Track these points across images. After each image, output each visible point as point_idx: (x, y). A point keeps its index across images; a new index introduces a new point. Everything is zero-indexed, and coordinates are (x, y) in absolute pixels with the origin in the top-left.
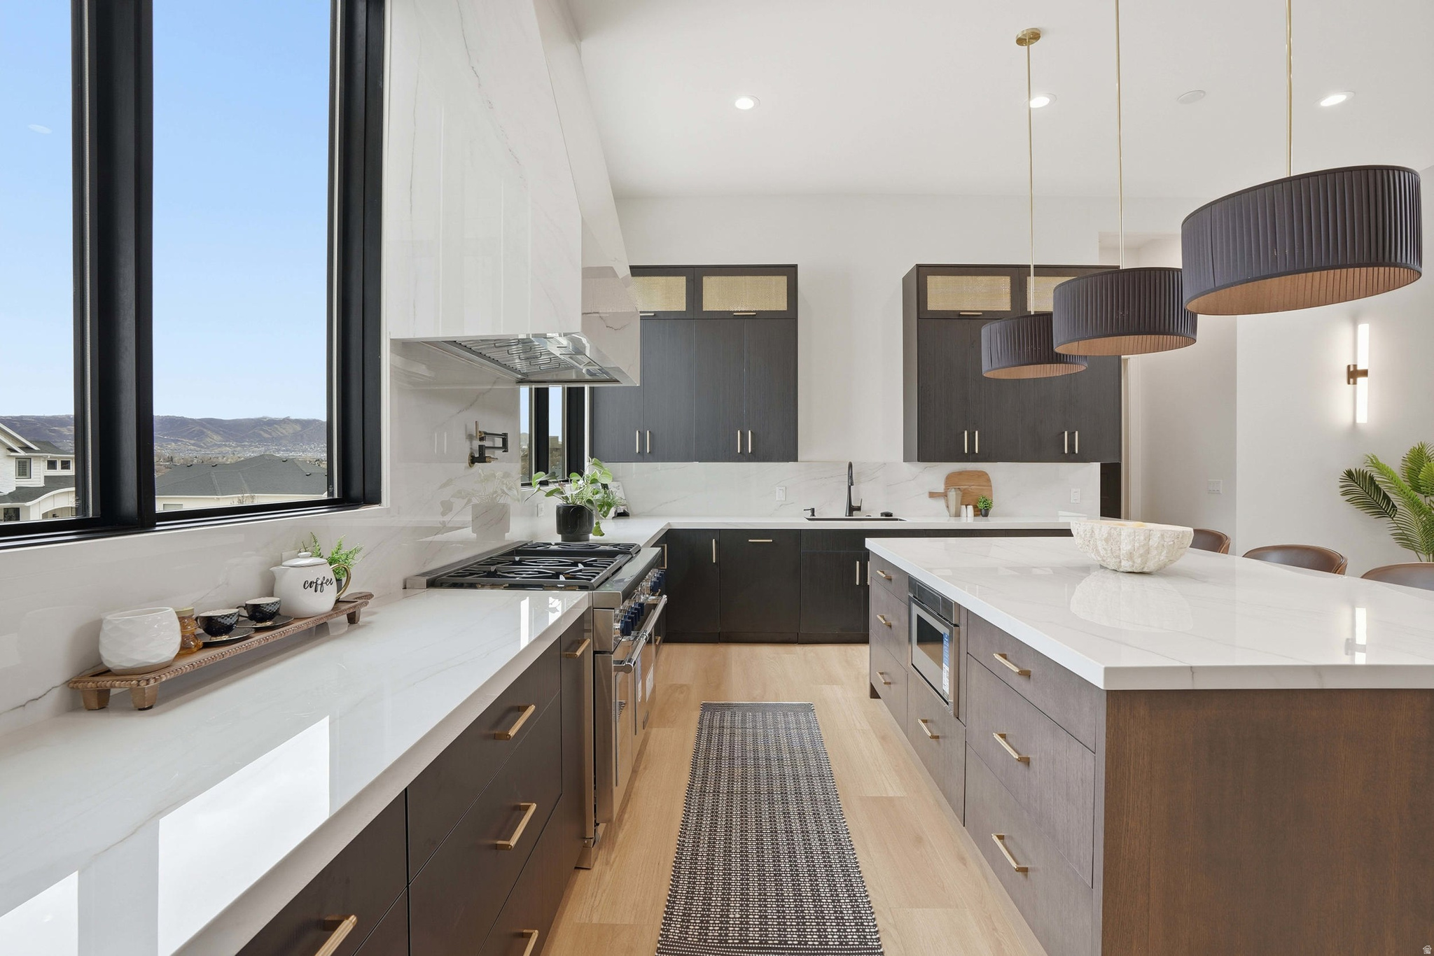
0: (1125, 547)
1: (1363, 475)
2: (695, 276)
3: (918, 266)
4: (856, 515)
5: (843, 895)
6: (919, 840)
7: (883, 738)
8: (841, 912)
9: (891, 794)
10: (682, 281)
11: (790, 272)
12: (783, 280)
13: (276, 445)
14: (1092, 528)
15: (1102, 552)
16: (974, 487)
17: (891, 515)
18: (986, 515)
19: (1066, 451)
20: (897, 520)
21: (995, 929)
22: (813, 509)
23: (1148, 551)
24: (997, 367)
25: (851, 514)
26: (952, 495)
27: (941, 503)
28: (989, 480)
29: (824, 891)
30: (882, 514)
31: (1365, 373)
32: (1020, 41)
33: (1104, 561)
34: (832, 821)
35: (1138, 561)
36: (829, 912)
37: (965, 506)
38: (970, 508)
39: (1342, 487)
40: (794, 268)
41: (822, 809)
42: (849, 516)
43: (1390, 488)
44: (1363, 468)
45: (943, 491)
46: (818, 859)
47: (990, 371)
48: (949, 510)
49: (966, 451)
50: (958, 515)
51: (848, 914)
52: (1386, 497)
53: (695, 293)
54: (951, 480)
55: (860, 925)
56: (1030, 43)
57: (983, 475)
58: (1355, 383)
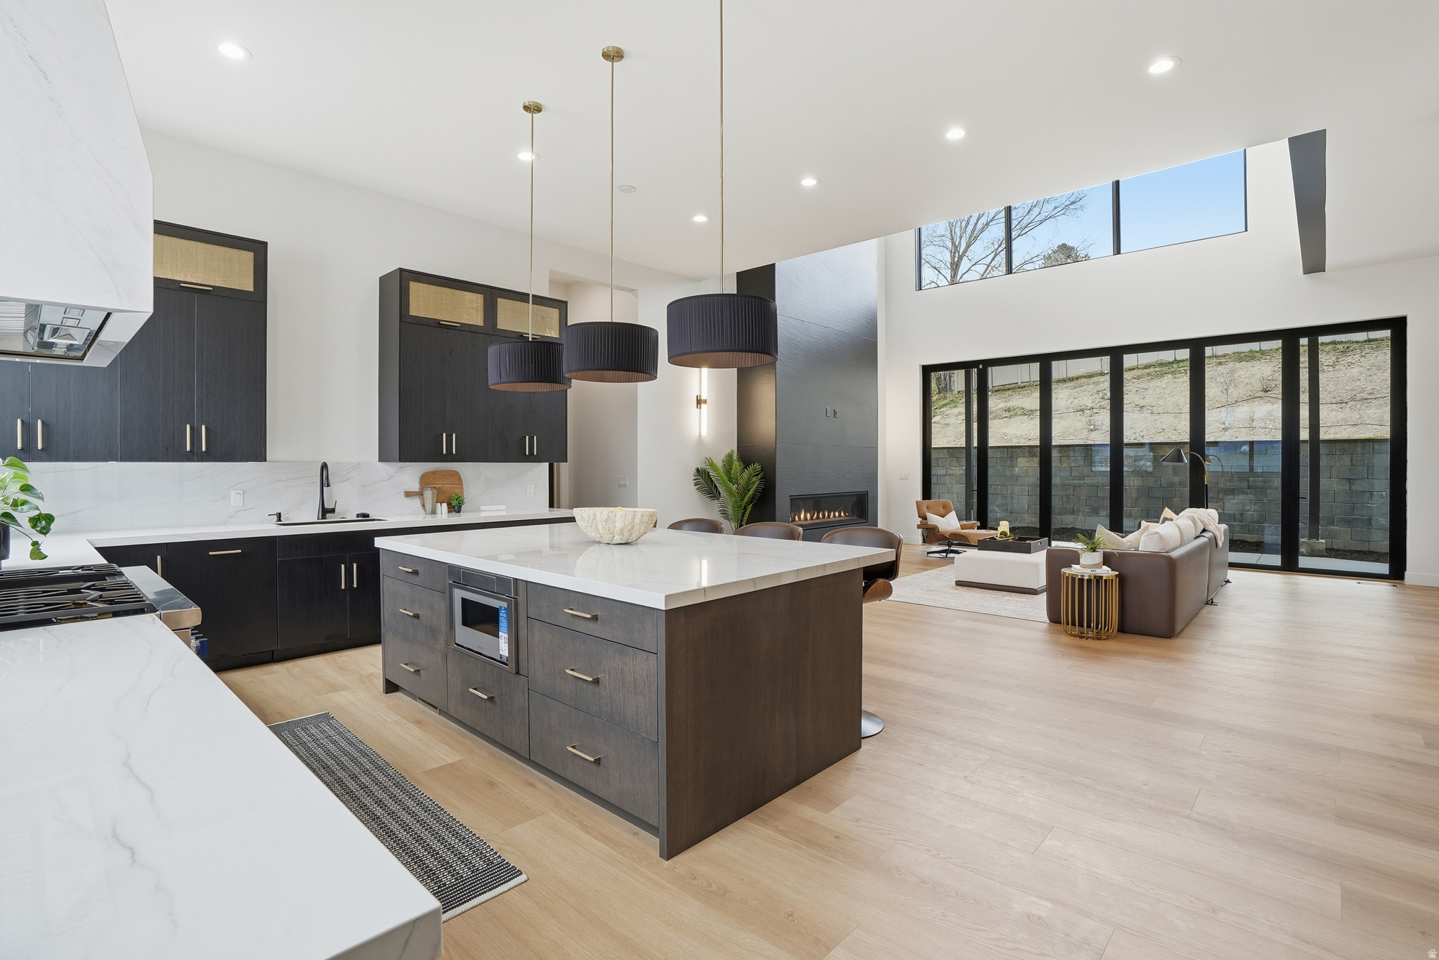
0: (619, 525)
1: (704, 471)
3: (401, 270)
4: (330, 517)
5: (454, 841)
6: (492, 784)
7: (418, 723)
8: (460, 853)
9: (450, 761)
11: (258, 249)
12: (248, 256)
14: (595, 513)
15: (601, 530)
16: (447, 486)
17: (368, 516)
18: (459, 511)
19: (527, 453)
20: (374, 520)
21: (574, 816)
22: (280, 514)
23: (633, 527)
24: (506, 380)
25: (324, 517)
26: (428, 494)
27: (416, 502)
28: (460, 479)
29: (436, 845)
30: (358, 516)
31: (705, 402)
32: (526, 108)
33: (601, 537)
34: (412, 797)
35: (626, 534)
36: (449, 857)
37: (439, 504)
38: (445, 505)
39: (695, 480)
41: (397, 791)
42: (322, 519)
43: (718, 480)
44: (704, 466)
45: (418, 490)
46: (417, 828)
47: (498, 384)
48: (424, 509)
49: (444, 452)
50: (434, 512)
51: (466, 852)
52: (715, 486)
54: (425, 480)
55: (481, 855)
56: (533, 113)
57: (456, 476)
58: (700, 408)
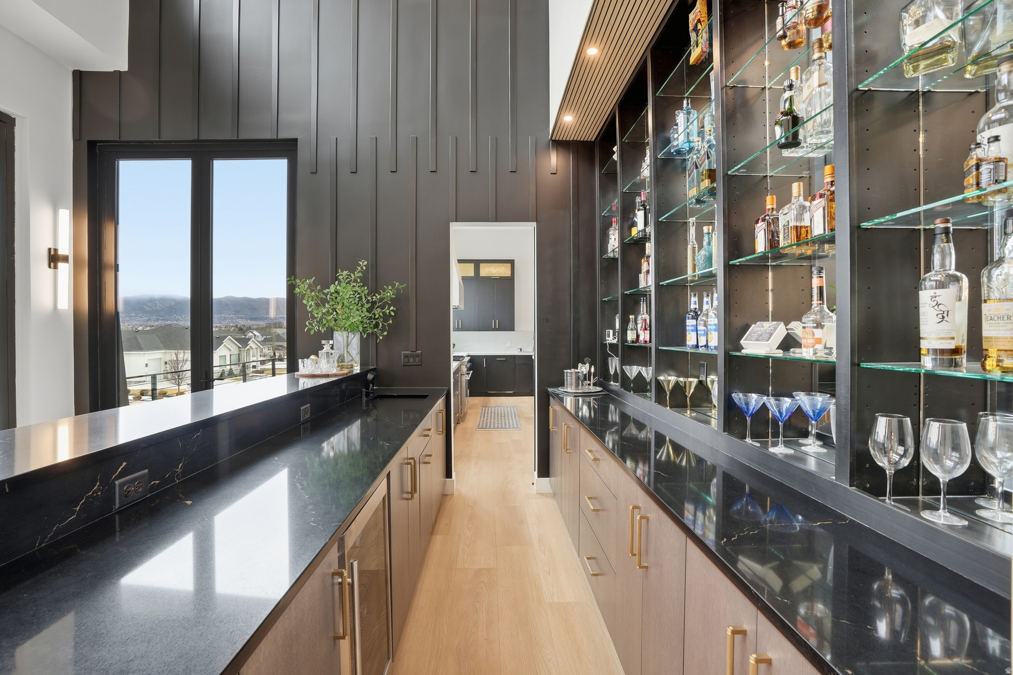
2: (477, 263)
10: (472, 265)
13: (156, 316)
40: (513, 261)
53: (477, 270)
